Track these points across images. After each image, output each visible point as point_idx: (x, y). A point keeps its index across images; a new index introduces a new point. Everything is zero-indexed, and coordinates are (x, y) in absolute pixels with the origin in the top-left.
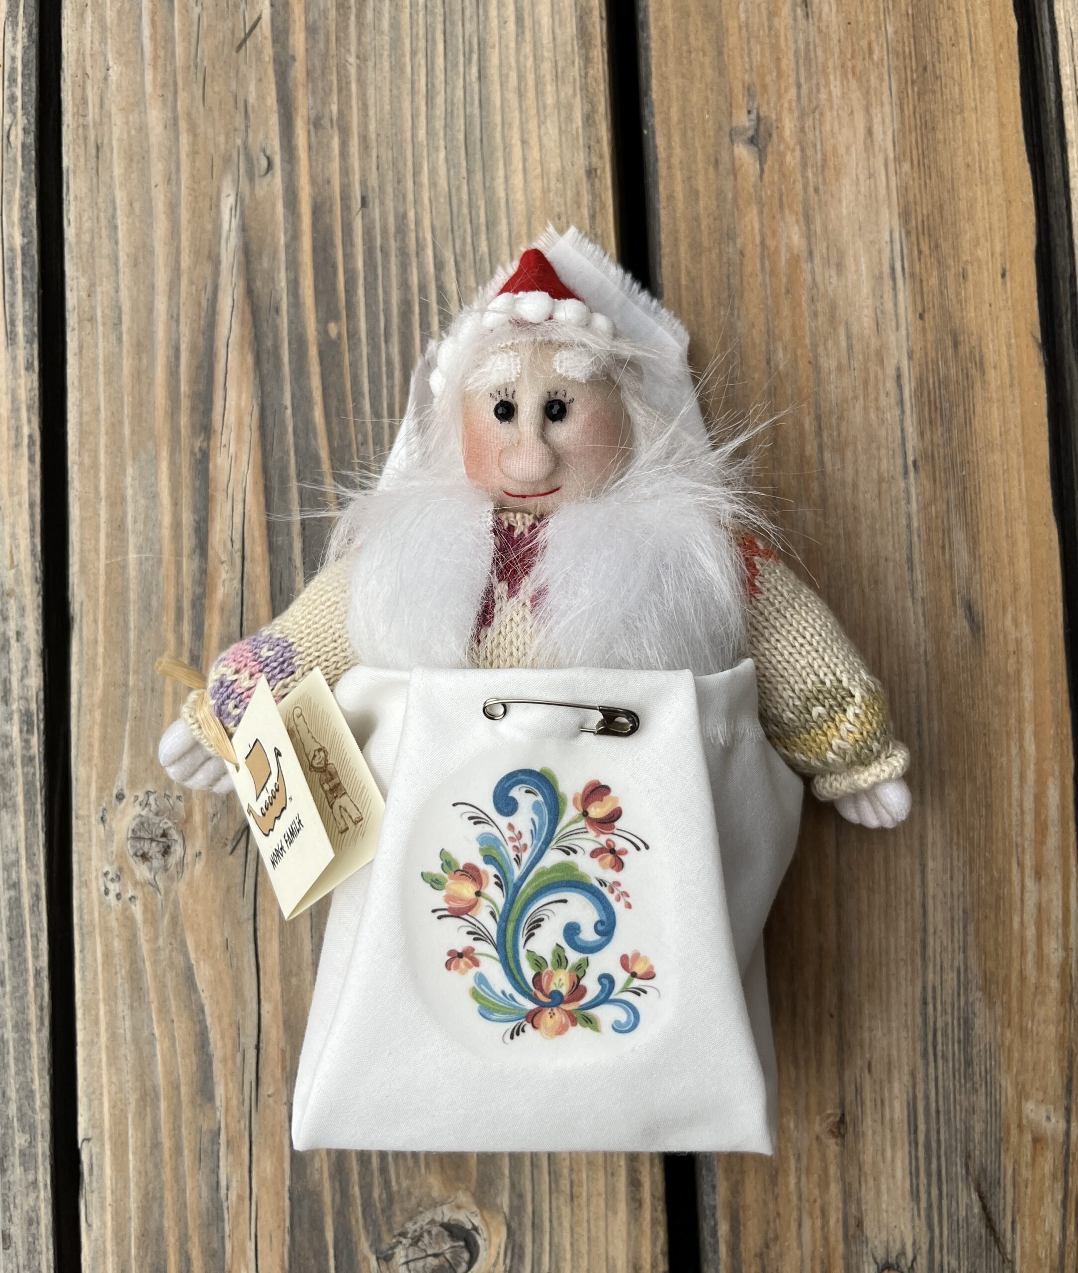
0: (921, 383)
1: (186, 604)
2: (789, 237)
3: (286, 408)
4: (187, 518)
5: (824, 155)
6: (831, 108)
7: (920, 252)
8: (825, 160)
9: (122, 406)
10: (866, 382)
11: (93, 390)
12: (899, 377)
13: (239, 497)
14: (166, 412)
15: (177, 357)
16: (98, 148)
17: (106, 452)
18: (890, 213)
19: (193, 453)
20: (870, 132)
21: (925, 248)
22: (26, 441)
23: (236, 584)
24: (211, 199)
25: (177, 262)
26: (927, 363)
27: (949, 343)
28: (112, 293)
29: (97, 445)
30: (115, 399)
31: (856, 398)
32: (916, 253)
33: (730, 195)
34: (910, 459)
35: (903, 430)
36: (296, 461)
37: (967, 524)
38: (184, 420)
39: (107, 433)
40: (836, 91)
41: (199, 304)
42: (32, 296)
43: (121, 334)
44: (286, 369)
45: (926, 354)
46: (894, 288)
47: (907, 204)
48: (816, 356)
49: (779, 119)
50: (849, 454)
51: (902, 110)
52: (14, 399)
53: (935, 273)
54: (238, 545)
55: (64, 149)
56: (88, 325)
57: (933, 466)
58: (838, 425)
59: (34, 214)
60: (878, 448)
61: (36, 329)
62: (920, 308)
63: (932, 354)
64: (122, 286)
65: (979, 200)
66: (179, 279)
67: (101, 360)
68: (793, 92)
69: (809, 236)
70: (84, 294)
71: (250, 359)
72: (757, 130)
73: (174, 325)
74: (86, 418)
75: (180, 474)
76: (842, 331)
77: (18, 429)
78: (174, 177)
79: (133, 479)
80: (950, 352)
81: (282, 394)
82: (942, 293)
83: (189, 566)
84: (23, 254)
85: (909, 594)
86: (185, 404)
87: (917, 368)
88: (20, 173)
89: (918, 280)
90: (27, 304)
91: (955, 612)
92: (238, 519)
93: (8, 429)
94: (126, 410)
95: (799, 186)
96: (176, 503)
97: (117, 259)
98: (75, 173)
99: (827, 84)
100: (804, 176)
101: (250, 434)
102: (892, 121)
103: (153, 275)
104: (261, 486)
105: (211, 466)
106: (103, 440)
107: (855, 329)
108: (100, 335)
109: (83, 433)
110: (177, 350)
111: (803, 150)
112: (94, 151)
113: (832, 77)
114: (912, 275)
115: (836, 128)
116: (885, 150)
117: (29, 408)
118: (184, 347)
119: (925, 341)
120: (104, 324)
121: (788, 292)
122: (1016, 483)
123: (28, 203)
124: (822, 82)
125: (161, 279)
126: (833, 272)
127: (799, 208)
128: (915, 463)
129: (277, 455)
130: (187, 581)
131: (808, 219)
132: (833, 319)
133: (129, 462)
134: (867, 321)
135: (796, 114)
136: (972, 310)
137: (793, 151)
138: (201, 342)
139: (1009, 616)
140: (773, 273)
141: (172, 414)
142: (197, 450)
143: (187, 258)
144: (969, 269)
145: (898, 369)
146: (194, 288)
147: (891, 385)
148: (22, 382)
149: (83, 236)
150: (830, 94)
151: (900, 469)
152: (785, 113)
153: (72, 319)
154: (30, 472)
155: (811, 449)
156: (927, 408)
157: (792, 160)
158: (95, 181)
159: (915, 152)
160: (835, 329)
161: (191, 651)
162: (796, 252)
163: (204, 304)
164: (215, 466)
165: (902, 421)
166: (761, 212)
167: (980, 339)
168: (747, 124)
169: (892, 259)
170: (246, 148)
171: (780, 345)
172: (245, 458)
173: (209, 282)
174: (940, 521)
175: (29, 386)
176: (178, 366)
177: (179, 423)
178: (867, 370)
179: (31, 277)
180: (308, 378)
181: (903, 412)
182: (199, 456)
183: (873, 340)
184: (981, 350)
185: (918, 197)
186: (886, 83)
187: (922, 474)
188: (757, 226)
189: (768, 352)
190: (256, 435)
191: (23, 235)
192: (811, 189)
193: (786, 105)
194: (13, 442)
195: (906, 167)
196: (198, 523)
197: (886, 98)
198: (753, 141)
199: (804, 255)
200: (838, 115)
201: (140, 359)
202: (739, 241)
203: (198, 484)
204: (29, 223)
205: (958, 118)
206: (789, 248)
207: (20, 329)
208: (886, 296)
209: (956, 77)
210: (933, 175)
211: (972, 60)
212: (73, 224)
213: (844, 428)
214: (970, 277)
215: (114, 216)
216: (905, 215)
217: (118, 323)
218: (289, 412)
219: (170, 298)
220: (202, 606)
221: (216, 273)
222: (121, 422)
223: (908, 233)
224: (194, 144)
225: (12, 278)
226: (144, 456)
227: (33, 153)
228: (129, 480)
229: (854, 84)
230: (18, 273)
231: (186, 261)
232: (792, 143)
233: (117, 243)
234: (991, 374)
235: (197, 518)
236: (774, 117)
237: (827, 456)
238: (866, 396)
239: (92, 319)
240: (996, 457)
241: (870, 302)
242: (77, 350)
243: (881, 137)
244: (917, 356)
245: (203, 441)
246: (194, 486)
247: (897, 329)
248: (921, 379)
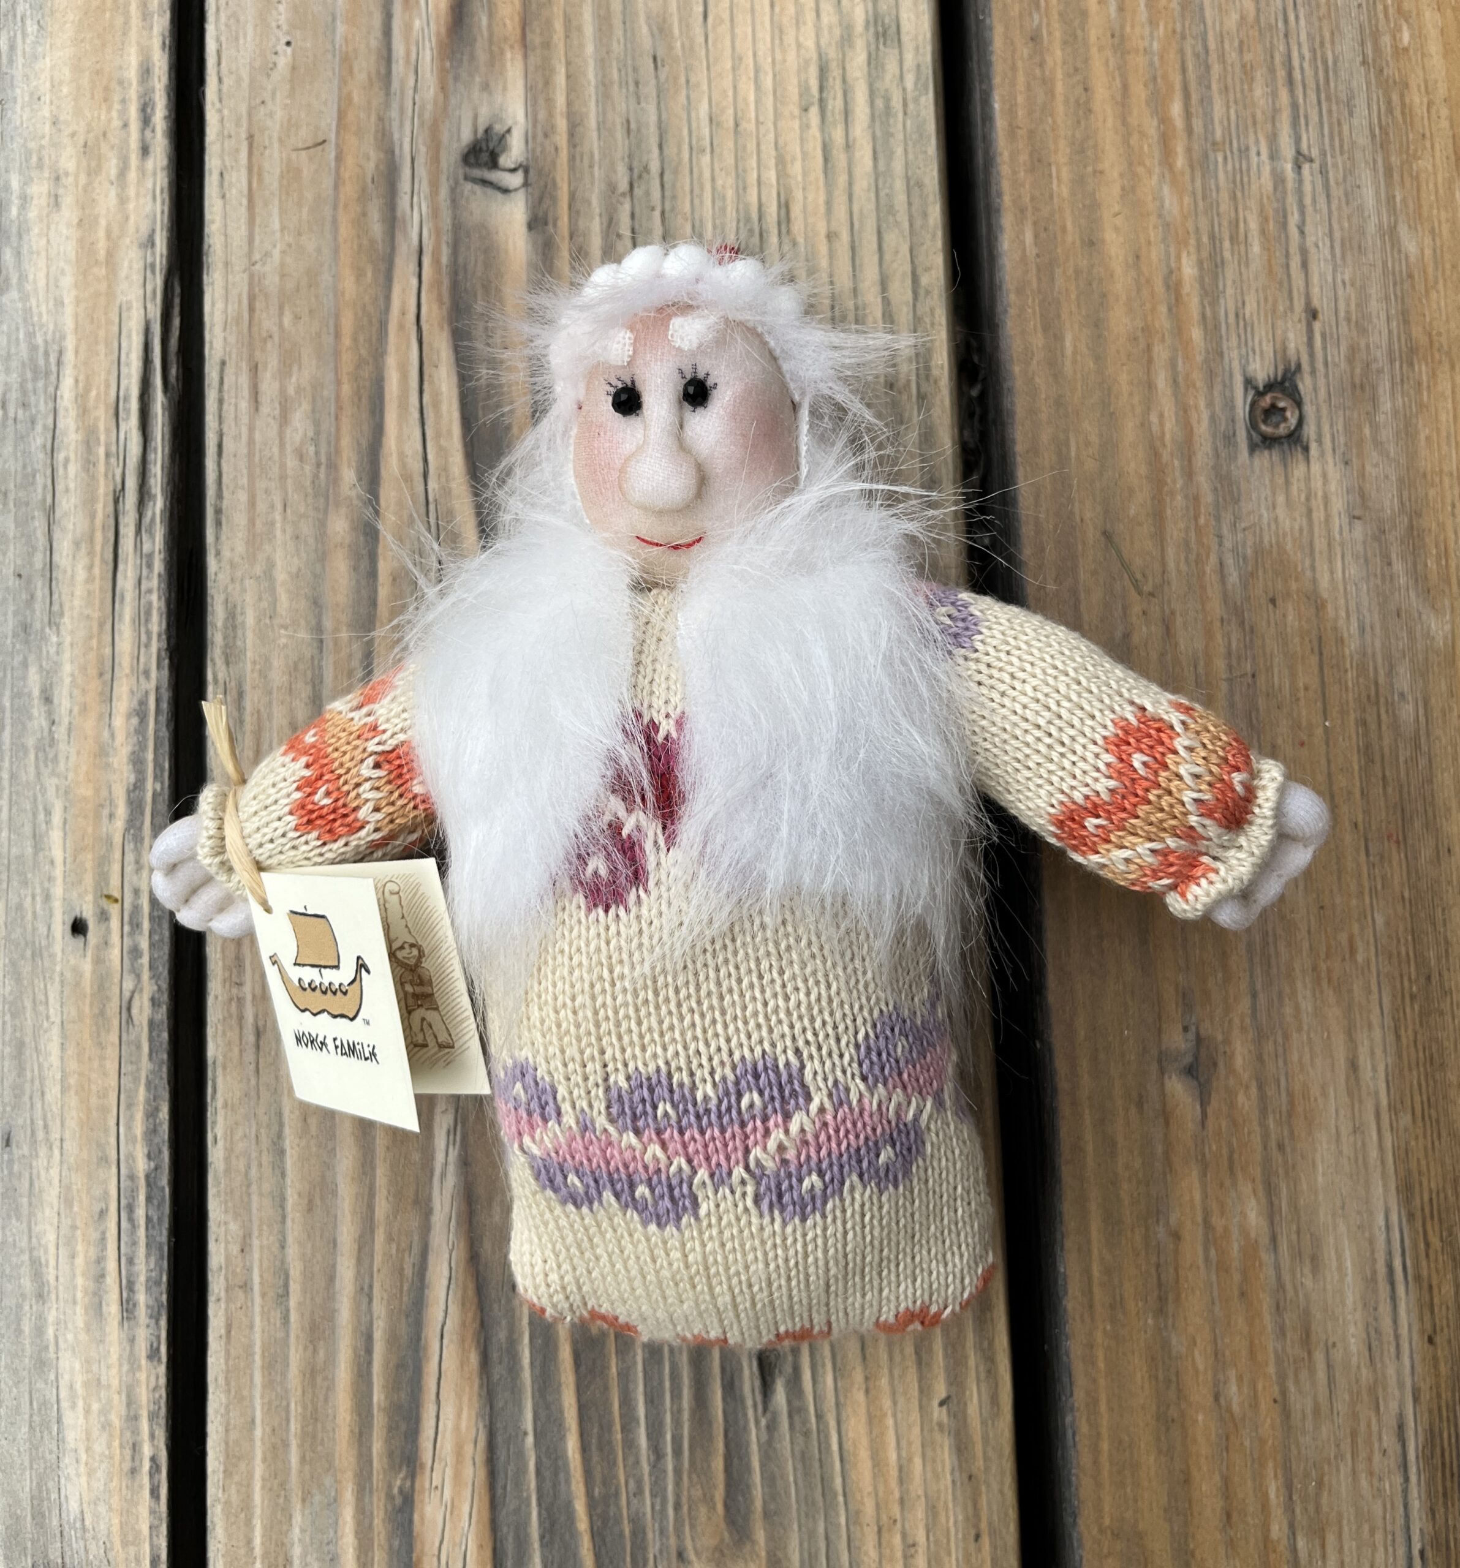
0: (1432, 1437)
2: (1243, 1215)
3: (525, 1434)
5: (1290, 1095)
6: (1299, 1030)
7: (1427, 1245)
8: (1291, 1103)
9: (288, 1421)
10: (1354, 1434)
11: (245, 1393)
12: (1401, 1427)
14: (351, 1431)
15: (369, 1351)
16: (258, 1034)
17: (263, 1487)
18: (1385, 1186)
19: (390, 1497)
20: (1353, 1066)
21: (1435, 1241)
22: (146, 1466)
25: (371, 1208)
26: (1439, 1408)
28: (275, 1249)
29: (250, 1475)
30: (278, 1408)
31: (1340, 1456)
32: (1422, 1246)
33: (1159, 1149)
34: (1417, 1547)
35: (1406, 1506)
36: (540, 1514)
38: (378, 1446)
39: (264, 1460)
40: (1306, 1005)
41: (402, 1271)
42: (161, 1249)
43: (288, 1311)
44: (526, 1375)
45: (1439, 1396)
46: (1393, 1298)
47: (1409, 1172)
48: (1284, 1393)
49: (1227, 1041)
50: (1331, 1539)
51: (1398, 1037)
52: (130, 1402)
53: (1450, 1276)
55: (210, 1031)
56: (240, 1294)
58: (1318, 1495)
59: (165, 1127)
60: (1372, 1532)
61: (164, 1297)
62: (1428, 1326)
63: (1445, 1395)
64: (290, 1239)
66: (372, 1232)
67: (258, 1349)
68: (1245, 1005)
69: (1271, 1213)
70: (235, 1249)
71: (474, 1359)
72: (1196, 1057)
73: (365, 1300)
74: (234, 1435)
75: (371, 1526)
76: (1319, 1357)
77: (135, 1447)
79: (303, 1531)
81: (521, 1411)
84: (149, 1185)
86: (379, 1421)
87: (1426, 1416)
88: (145, 1065)
89: (1425, 1285)
90: (152, 1259)
93: (122, 1446)
94: (294, 1426)
95: (1256, 1140)
97: (283, 1199)
98: (224, 1068)
99: (1294, 993)
100: (1263, 1125)
101: (473, 1473)
102: (1385, 1051)
103: (335, 1226)
104: (488, 1553)
105: (416, 1517)
106: (259, 1470)
107: (1337, 1355)
108: (257, 1309)
109: (232, 1459)
110: (369, 1338)
111: (1260, 1088)
112: (251, 1039)
113: (1299, 985)
114: (1418, 1278)
115: (1307, 1057)
116: (1377, 1093)
117: (152, 1417)
118: (378, 1335)
119: (1437, 1375)
120: (263, 1295)
121: (1242, 1294)
123: (157, 1109)
124: (1287, 990)
125: (347, 1233)
126: (1307, 1270)
127: (1257, 1172)
128: (1422, 1553)
129: (511, 1504)
131: (1270, 1190)
132: (1306, 1340)
133: (298, 1506)
134: (1354, 1342)
135: (1250, 1036)
137: (1247, 1087)
138: (403, 1329)
140: (1222, 1267)
141: (361, 1434)
142: (396, 1491)
143: (384, 1202)
145: (1401, 1417)
146: (394, 1246)
147: (1389, 1440)
148: (142, 1376)
149: (234, 1162)
150: (1297, 1008)
152: (1236, 1032)
153: (216, 1285)
154: (152, 1512)
155: (1278, 1529)
156: (1440, 1475)
157: (1246, 1102)
158: (253, 1082)
159: (1417, 1098)
160: (1309, 1353)
162: (1253, 1235)
163: (408, 1272)
164: (422, 1519)
165: (1405, 1492)
166: (1203, 1174)
168: (1183, 1046)
169: (1390, 1253)
171: (1232, 1374)
172: (466, 1509)
175: (153, 1384)
176: (370, 1363)
177: (370, 1448)
178: (1355, 1416)
179: (160, 1219)
180: (558, 1390)
181: (1407, 1479)
182: (398, 1501)
183: (1364, 1371)
185: (1423, 1162)
186: (1375, 996)
188: (1197, 1196)
189: (1216, 1383)
190: (482, 1474)
191: (149, 1156)
192: (1273, 1144)
193: (1237, 1021)
194: (127, 1466)
195: (1406, 1119)
197: (1375, 1019)
198: (1190, 1071)
199: (1265, 1240)
200: (1310, 1039)
201: (315, 1351)
202: (1173, 1219)
203: (396, 1541)
204: (157, 1140)
206: (1244, 1231)
207: (141, 1298)
208: (1381, 1309)
210: (1444, 1134)
212: (220, 1143)
213: (1324, 1499)
215: (280, 1135)
216: (1406, 1190)
217: (284, 1295)
218: (530, 1440)
219: (359, 1261)
221: (426, 1228)
222: (286, 1445)
223: (1411, 1216)
225: (131, 1220)
226: (317, 1498)
227: (165, 1035)
228: (296, 1531)
229: (1330, 996)
230: (140, 1213)
231: (382, 1207)
232: (1245, 1077)
233: (283, 1175)
236: (1220, 1038)
237: (1301, 1543)
238: (1354, 1455)
239: (246, 1286)
241: (1358, 1315)
242: (223, 1331)
243: (1369, 1074)
244: (1425, 1397)
245: (404, 1479)
246: (391, 1547)
247: (1398, 1356)
248: (1431, 1431)
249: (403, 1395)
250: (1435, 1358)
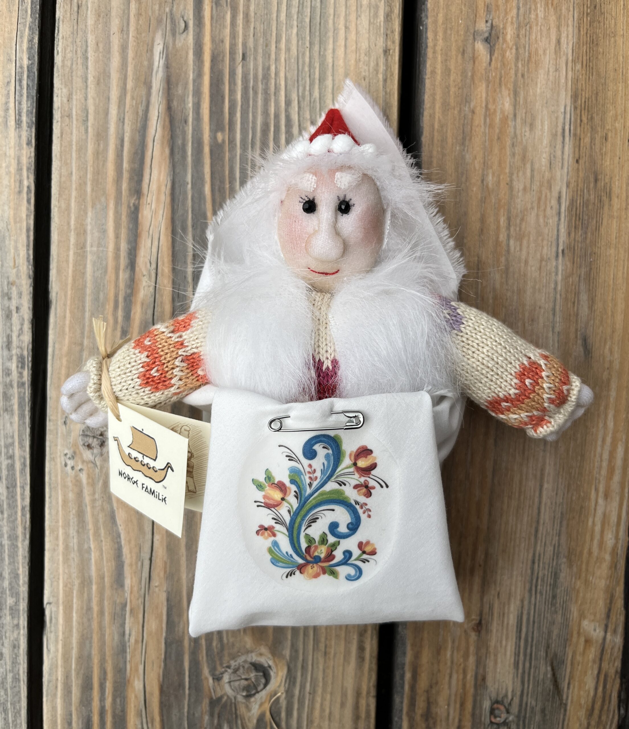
0: (572, 202)
1: (121, 299)
2: (503, 104)
3: (188, 183)
4: (124, 246)
5: (530, 53)
6: (537, 25)
7: (581, 121)
8: (530, 57)
9: (86, 173)
10: (539, 199)
11: (69, 161)
12: (559, 198)
13: (156, 237)
14: (114, 179)
15: (122, 146)
16: (78, 7)
17: (75, 201)
18: (566, 94)
19: (129, 207)
20: (559, 42)
21: (584, 119)
22: (25, 189)
23: (152, 289)
25: (125, 84)
26: (577, 191)
27: (592, 179)
28: (83, 101)
29: (70, 196)
30: (82, 168)
31: (532, 208)
32: (579, 121)
33: (470, 74)
35: (558, 231)
36: (192, 217)
37: (589, 290)
38: (125, 185)
39: (76, 189)
40: (541, 14)
41: (137, 113)
42: (33, 98)
43: (87, 127)
44: (189, 159)
45: (578, 185)
46: (563, 142)
47: (577, 89)
48: (511, 181)
49: (504, 28)
50: (525, 242)
51: (579, 31)
52: (19, 163)
53: (589, 135)
54: (154, 266)
55: (58, 6)
56: (67, 119)
57: (574, 253)
58: (520, 224)
59: (36, 46)
60: (543, 240)
61: (34, 119)
62: (577, 156)
63: (581, 185)
64: (89, 96)
65: (620, 92)
66: (125, 95)
67: (74, 143)
68: (515, 11)
69: (515, 105)
70: (65, 100)
71: (167, 151)
72: (490, 34)
73: (121, 124)
74: (63, 179)
75: (120, 219)
76: (528, 166)
77: (21, 182)
78: (125, 29)
79: (92, 219)
80: (592, 185)
81: (186, 175)
82: (591, 148)
83: (123, 276)
84: (28, 71)
85: (551, 329)
86: (126, 175)
87: (571, 193)
88: (29, 19)
89: (578, 138)
90: (29, 103)
91: (576, 342)
92: (154, 250)
93: (15, 181)
94: (89, 176)
95: (513, 72)
96: (117, 237)
97: (87, 79)
98: (63, 22)
99: (536, 9)
100: (516, 66)
101: (165, 198)
102: (573, 37)
103: (109, 91)
104: (170, 230)
105: (140, 215)
106: (74, 194)
107: (536, 166)
108: (74, 126)
109: (61, 189)
110: (122, 141)
111: (517, 49)
112: (76, 9)
113: (539, 5)
114: (575, 135)
115: (539, 37)
116: (567, 55)
117: (28, 169)
118: (127, 139)
119: (578, 177)
120: (77, 120)
121: (499, 138)
122: (621, 268)
123: (33, 38)
124: (533, 7)
125: (114, 94)
126: (527, 129)
127: (511, 86)
128: (563, 251)
129: (180, 212)
130: (122, 285)
131: (516, 94)
132: (524, 158)
133: (90, 209)
134: (544, 160)
135: (515, 26)
136: (608, 160)
137: (511, 49)
138: (137, 137)
140: (491, 126)
141: (118, 181)
142: (132, 205)
143: (131, 82)
144: (610, 135)
145: (560, 193)
146: (134, 102)
147: (554, 202)
148: (24, 152)
149: (66, 62)
150: (537, 15)
151: (554, 254)
152: (509, 24)
153: (57, 115)
154: (28, 209)
155: (502, 237)
156: (574, 218)
157: (510, 55)
158: (75, 28)
159: (585, 58)
160: (524, 164)
161: (122, 328)
162: (506, 114)
163: (140, 113)
165: (558, 225)
166: (487, 86)
167: (611, 178)
168: (485, 29)
169: (564, 124)
170: (171, 14)
171: (490, 171)
172: (161, 212)
173: (144, 99)
174: (574, 287)
175: (28, 156)
176: (122, 151)
177: (121, 187)
178: (541, 192)
179: (33, 86)
180: (203, 166)
181: (560, 219)
182: (133, 209)
183: (547, 173)
184: (611, 185)
185: (584, 86)
186: (571, 13)
187: (567, 258)
188: (484, 95)
189: (483, 175)
190: (168, 199)
191: (29, 59)
192: (520, 75)
193: (510, 20)
194: (17, 189)
195: (579, 66)
196: (130, 250)
197: (570, 23)
198: (487, 40)
199: (511, 116)
200: (541, 29)
201: (99, 145)
202: (472, 105)
203: (131, 226)
204: (33, 51)
205: (612, 39)
206: (502, 112)
207: (24, 118)
208: (557, 147)
209: (614, 14)
210: (594, 73)
212: (60, 54)
213: (523, 227)
214: (610, 139)
215: (86, 51)
216: (575, 97)
217: (86, 120)
218: (189, 186)
219: (119, 107)
220: (131, 301)
221: (149, 94)
222: (85, 183)
223: (576, 108)
224: (139, 9)
225: (20, 86)
226: (98, 206)
227: (38, 7)
228: (89, 220)
229: (552, 11)
230: (25, 83)
231: (130, 84)
232: (511, 44)
233: (87, 68)
234: (615, 201)
235: (129, 247)
236: (501, 26)
237: (512, 242)
238: (539, 207)
239: (69, 116)
240: (612, 251)
241: (547, 149)
242: (59, 135)
243: (565, 46)
244: (572, 185)
245: (136, 200)
246: (129, 227)
247: (562, 168)
248: (573, 200)
250: (578, 169)
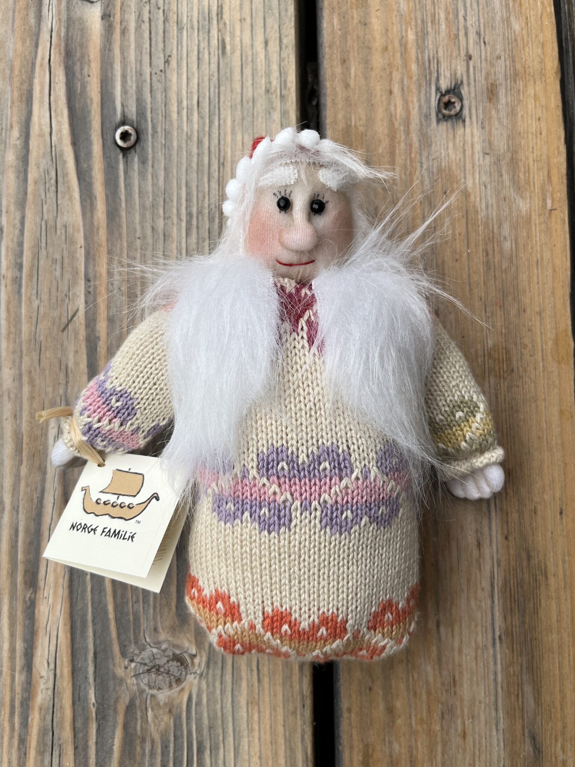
24: (42, 429)
34: (497, 634)
139: (559, 745)
164: (39, 611)
211: (543, 366)
249: (31, 556)
